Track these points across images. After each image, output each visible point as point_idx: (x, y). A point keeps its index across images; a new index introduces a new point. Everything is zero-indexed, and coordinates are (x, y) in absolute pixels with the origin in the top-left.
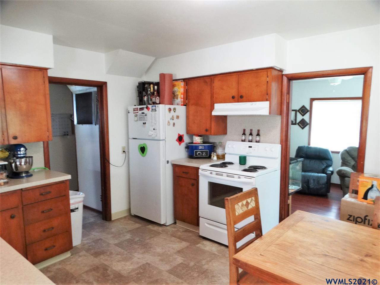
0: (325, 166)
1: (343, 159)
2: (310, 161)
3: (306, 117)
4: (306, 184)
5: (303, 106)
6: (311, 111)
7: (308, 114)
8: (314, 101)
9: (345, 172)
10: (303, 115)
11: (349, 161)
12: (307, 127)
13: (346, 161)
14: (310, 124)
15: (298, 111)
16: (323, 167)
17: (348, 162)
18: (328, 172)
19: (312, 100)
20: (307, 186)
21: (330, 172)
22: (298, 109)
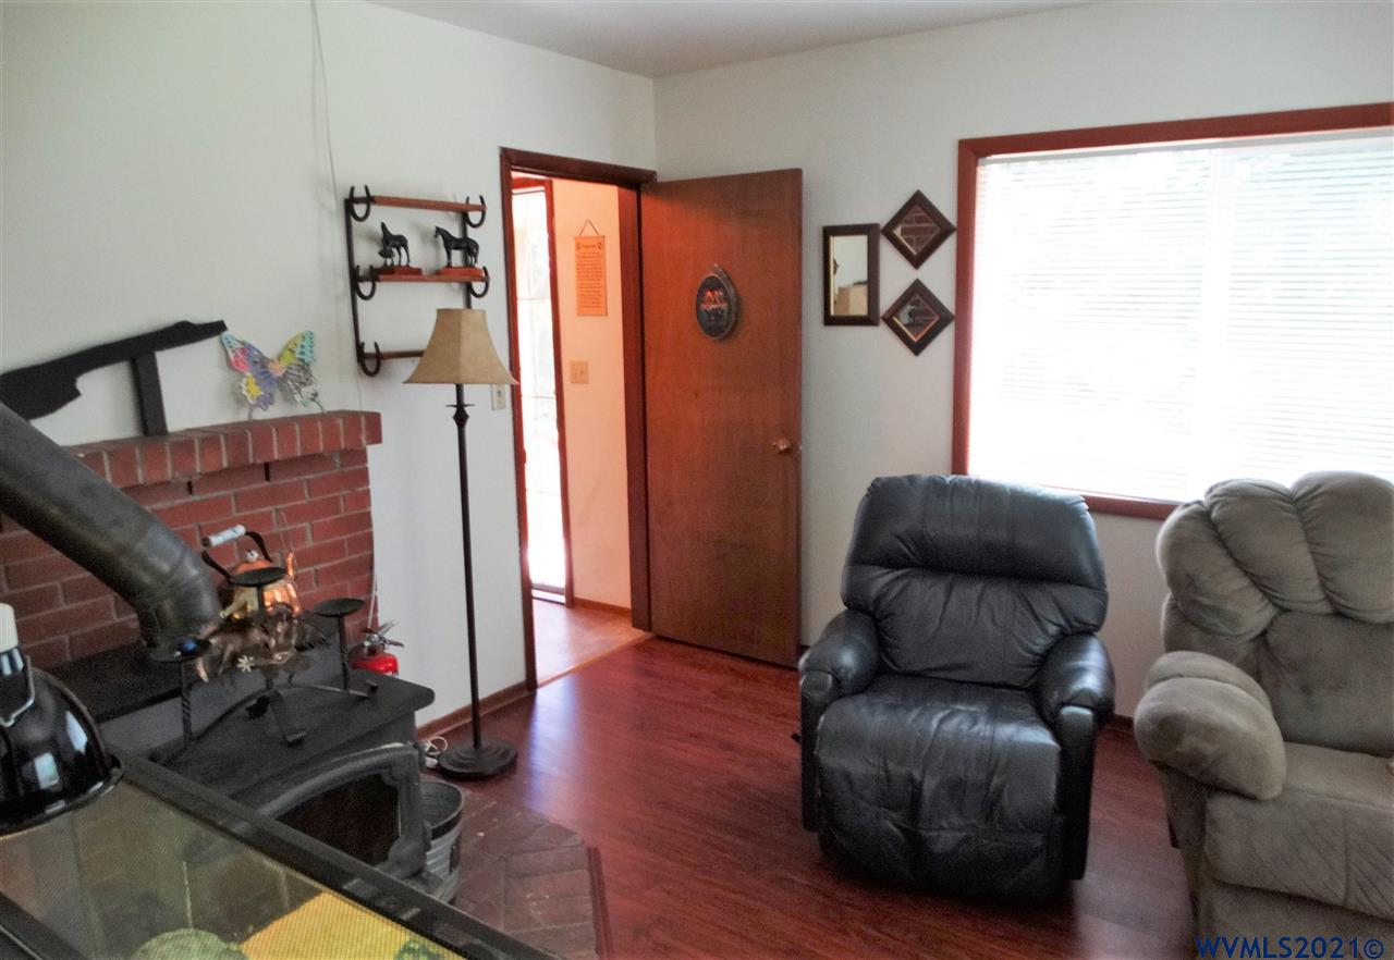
0: (1053, 629)
1: (1182, 582)
2: (948, 594)
3: (937, 274)
4: (894, 815)
5: (918, 201)
6: (964, 230)
7: (947, 250)
8: (981, 161)
9: (1209, 749)
10: (917, 262)
11: (1230, 607)
12: (945, 340)
13: (1205, 601)
14: (958, 318)
15: (888, 232)
16: (1040, 643)
17: (1217, 611)
18: (1068, 710)
19: (973, 152)
20: (903, 830)
21: (1087, 712)
22: (882, 217)
